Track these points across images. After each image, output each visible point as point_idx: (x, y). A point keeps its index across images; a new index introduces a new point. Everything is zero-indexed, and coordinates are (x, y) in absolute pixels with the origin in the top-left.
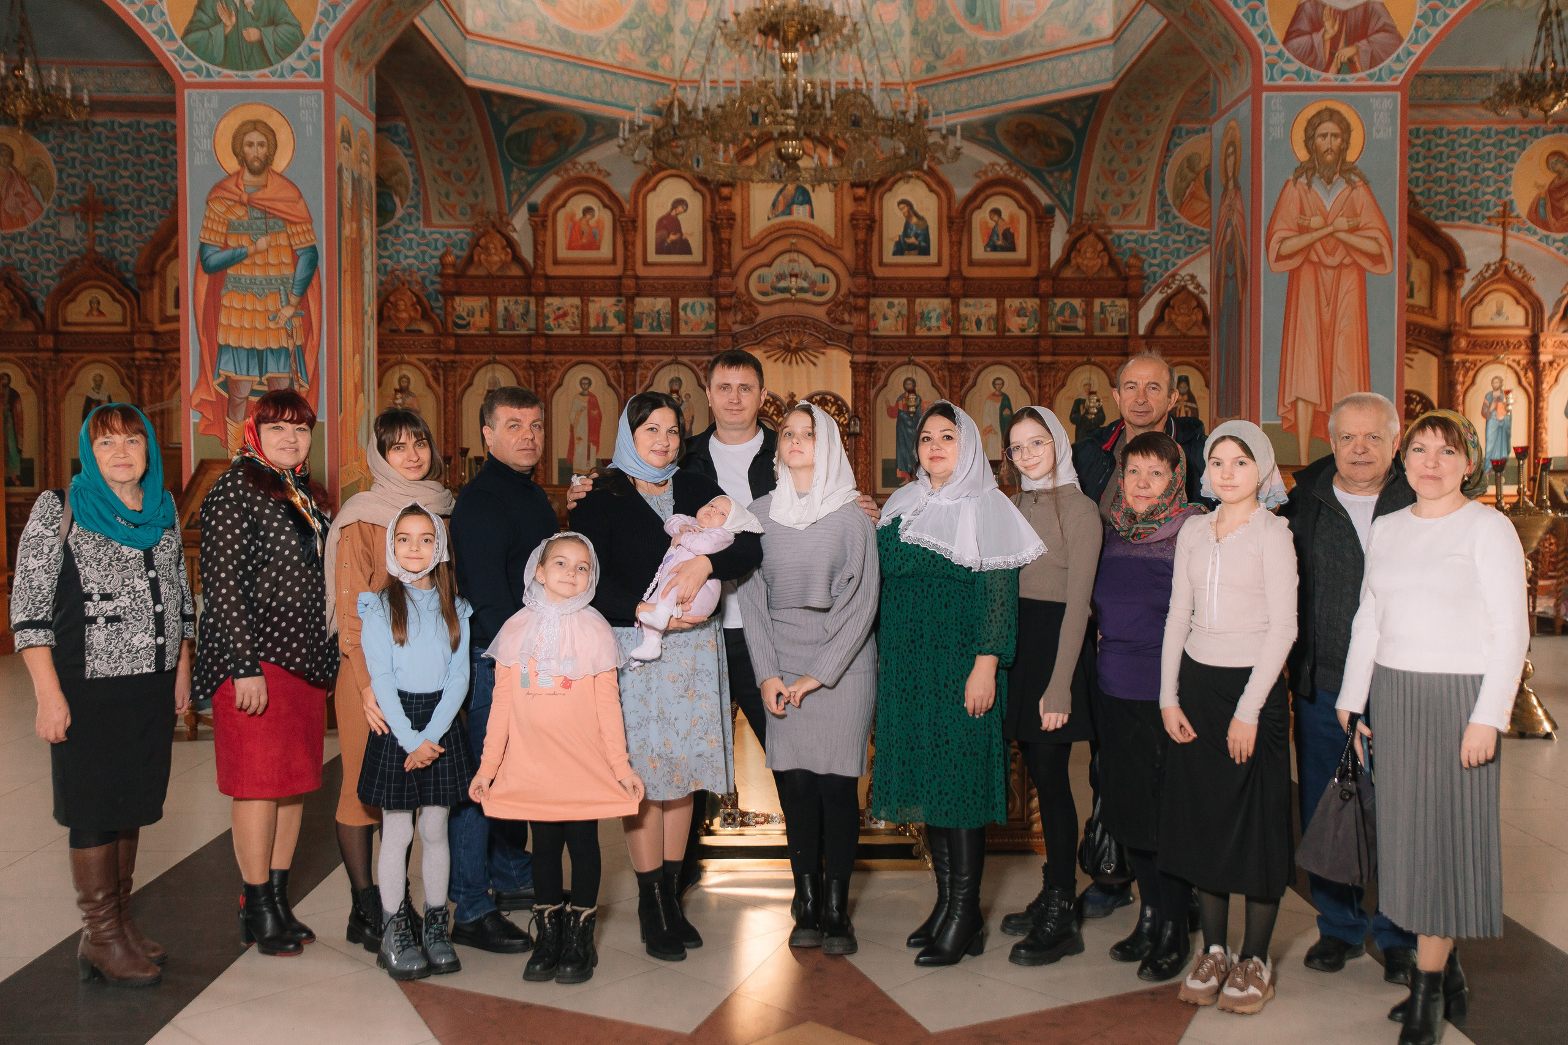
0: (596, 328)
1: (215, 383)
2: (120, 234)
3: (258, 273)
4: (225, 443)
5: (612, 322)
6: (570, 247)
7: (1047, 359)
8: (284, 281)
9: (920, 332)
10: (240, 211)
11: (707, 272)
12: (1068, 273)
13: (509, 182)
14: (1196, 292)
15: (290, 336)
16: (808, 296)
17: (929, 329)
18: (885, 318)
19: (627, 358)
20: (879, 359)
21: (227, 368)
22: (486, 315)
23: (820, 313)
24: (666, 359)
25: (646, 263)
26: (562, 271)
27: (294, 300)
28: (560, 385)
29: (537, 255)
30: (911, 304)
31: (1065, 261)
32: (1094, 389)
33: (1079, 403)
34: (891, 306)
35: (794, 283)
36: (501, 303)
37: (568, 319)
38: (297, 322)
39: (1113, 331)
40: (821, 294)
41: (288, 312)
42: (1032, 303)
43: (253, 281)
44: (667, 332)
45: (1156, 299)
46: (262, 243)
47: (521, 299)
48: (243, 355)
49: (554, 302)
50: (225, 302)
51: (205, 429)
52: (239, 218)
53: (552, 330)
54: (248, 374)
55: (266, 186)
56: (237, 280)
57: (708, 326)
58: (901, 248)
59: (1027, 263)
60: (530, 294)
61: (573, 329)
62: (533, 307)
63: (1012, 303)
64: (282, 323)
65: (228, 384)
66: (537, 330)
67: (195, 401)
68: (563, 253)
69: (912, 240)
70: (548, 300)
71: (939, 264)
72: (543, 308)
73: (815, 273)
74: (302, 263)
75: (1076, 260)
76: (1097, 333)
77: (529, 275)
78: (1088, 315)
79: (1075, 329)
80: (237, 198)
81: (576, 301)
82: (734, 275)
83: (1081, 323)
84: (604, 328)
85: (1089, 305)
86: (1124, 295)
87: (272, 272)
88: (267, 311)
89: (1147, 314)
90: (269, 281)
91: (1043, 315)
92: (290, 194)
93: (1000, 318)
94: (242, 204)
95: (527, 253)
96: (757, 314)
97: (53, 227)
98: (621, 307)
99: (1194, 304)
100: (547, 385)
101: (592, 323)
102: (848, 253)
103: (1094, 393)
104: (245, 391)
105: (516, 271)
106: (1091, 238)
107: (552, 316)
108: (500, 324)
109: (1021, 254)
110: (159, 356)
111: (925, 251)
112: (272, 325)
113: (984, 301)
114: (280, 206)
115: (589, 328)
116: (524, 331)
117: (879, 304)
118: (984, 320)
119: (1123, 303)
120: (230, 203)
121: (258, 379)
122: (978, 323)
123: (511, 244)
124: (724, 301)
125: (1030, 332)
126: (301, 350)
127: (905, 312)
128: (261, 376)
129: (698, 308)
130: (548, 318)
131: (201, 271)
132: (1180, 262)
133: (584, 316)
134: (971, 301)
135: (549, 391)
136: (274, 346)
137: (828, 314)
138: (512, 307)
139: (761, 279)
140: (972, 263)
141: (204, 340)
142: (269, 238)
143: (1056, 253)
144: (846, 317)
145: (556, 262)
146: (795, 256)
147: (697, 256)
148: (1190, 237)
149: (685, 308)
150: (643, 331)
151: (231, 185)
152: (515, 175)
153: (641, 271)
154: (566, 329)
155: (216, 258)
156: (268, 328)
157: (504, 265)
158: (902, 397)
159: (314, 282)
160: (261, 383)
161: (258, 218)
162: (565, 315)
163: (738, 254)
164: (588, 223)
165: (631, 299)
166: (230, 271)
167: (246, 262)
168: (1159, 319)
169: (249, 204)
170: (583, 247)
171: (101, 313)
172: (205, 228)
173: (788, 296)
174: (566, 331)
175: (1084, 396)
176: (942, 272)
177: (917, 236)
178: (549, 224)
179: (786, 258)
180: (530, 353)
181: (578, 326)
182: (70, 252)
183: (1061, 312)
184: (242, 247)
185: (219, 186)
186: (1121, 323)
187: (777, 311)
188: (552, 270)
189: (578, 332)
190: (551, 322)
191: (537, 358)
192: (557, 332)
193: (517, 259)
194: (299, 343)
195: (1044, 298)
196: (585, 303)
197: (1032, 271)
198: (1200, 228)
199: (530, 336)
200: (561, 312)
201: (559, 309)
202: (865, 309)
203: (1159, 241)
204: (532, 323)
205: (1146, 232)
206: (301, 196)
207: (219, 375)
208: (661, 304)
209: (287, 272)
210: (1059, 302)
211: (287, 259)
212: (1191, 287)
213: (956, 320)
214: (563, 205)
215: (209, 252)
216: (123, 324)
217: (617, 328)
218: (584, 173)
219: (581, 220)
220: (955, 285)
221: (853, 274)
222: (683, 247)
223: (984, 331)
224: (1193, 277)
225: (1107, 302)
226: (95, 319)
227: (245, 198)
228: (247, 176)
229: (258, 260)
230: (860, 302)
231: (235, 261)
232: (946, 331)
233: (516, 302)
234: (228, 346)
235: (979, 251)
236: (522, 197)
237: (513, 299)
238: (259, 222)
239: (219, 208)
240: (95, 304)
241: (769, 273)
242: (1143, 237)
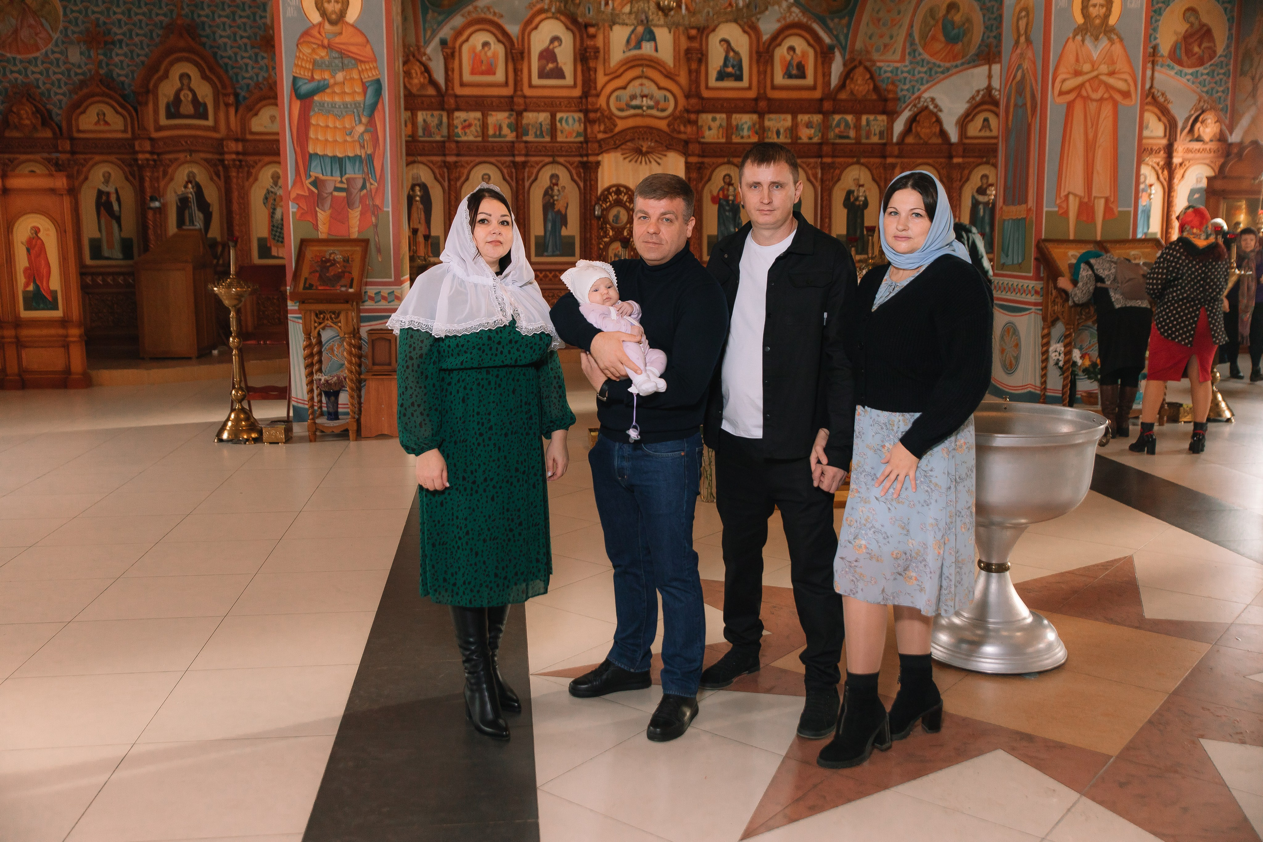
0: (494, 136)
1: (307, 182)
2: (117, 59)
3: (337, 99)
4: (316, 227)
5: (506, 130)
6: (473, 73)
7: (828, 160)
8: (356, 105)
9: (736, 139)
10: (323, 53)
11: (577, 92)
12: (843, 96)
13: (425, 21)
14: (935, 110)
15: (362, 147)
16: (654, 112)
17: (742, 137)
18: (710, 129)
19: (519, 159)
20: (706, 160)
21: (316, 172)
22: (410, 126)
23: (663, 125)
24: (547, 160)
25: (531, 86)
26: (467, 91)
27: (364, 120)
28: (467, 179)
29: (447, 79)
30: (729, 119)
31: (842, 86)
32: (861, 182)
33: (850, 193)
34: (714, 119)
35: (645, 102)
36: (421, 116)
37: (473, 128)
38: (367, 137)
39: (875, 139)
40: (663, 110)
41: (360, 129)
42: (817, 118)
43: (333, 105)
44: (548, 139)
45: (906, 115)
46: (340, 76)
47: (436, 113)
48: (328, 161)
49: (460, 116)
50: (313, 121)
51: (301, 216)
52: (322, 57)
53: (460, 137)
54: (332, 175)
55: (341, 33)
56: (322, 105)
57: (578, 134)
58: (721, 76)
59: (814, 88)
60: (443, 109)
61: (476, 137)
62: (445, 119)
63: (803, 118)
64: (356, 137)
65: (316, 183)
66: (449, 137)
67: (293, 195)
68: (467, 77)
69: (730, 70)
70: (457, 114)
71: (750, 88)
72: (453, 119)
73: (659, 94)
74: (370, 91)
75: (850, 86)
76: (864, 141)
77: (441, 94)
78: (858, 127)
79: (848, 137)
80: (320, 43)
81: (478, 115)
82: (598, 95)
83: (852, 134)
84: (500, 136)
85: (858, 120)
86: (883, 112)
87: (348, 99)
88: (345, 128)
89: (899, 126)
90: (345, 105)
91: (825, 127)
92: (360, 39)
93: (793, 130)
94: (323, 47)
95: (439, 76)
96: (615, 125)
97: (61, 53)
98: (512, 120)
99: (934, 119)
100: (458, 179)
101: (491, 132)
102: (683, 79)
103: (862, 186)
104: (330, 188)
105: (431, 91)
106: (860, 70)
107: (460, 127)
108: (420, 132)
109: (809, 80)
110: (155, 157)
111: (739, 78)
112: (348, 139)
113: (782, 116)
114: (353, 49)
115: (488, 136)
116: (438, 138)
117: (706, 118)
118: (782, 131)
119: (883, 118)
120: (315, 46)
121: (339, 179)
122: (778, 133)
123: (427, 70)
124: (592, 115)
125: (816, 140)
126: (370, 158)
127: (724, 124)
128: (341, 176)
129: (571, 121)
130: (457, 127)
131: (294, 98)
132: (923, 88)
133: (484, 126)
134: (773, 116)
135: (459, 184)
136: (351, 155)
137: (669, 125)
138: (429, 119)
139: (618, 99)
140: (774, 88)
141: (298, 150)
142: (344, 73)
143: (834, 81)
144: (682, 128)
145: (462, 85)
146: (645, 81)
147: (569, 80)
148: (931, 69)
149: (561, 120)
150: (530, 138)
151: (315, 32)
152: (430, 16)
153: (528, 92)
154: (470, 136)
155: (305, 88)
156: (346, 141)
157: (422, 86)
158: (722, 189)
159: (379, 106)
160: (341, 182)
161: (335, 58)
162: (470, 125)
163: (601, 79)
164: (486, 53)
165: (520, 114)
166: (316, 98)
167: (328, 91)
168: (908, 130)
169: (329, 47)
170: (483, 73)
171: (107, 123)
172: (296, 65)
173: (639, 111)
174: (471, 138)
175: (853, 188)
176: (752, 94)
177: (733, 67)
178: (457, 54)
179: (637, 82)
180: (444, 155)
181: (480, 134)
182: (76, 74)
183: (838, 125)
184: (325, 79)
185: (306, 33)
186: (881, 134)
187: (631, 123)
188: (459, 91)
189: (480, 139)
190: (459, 130)
191: (451, 159)
192: (464, 138)
193: (433, 82)
194: (369, 152)
195: (826, 114)
196: (485, 116)
197: (817, 94)
198: (938, 62)
199: (444, 142)
200: (467, 123)
201: (465, 121)
202: (696, 122)
203: (908, 72)
204: (445, 131)
205: (899, 65)
206: (368, 41)
207: (310, 176)
208: (543, 117)
209: (359, 98)
210: (837, 117)
211: (359, 89)
212: (931, 107)
213: (762, 130)
214: (467, 40)
215: (300, 83)
216: (125, 131)
217: (510, 136)
218: (483, 15)
219: (481, 52)
220: (762, 104)
221: (687, 97)
222: (559, 73)
223: (782, 139)
224: (933, 100)
225: (872, 117)
226: (102, 127)
227: (326, 42)
228: (327, 26)
229: (337, 89)
230: (693, 117)
231: (320, 89)
232: (755, 139)
233: (432, 115)
234: (316, 154)
235: (779, 79)
236: (434, 33)
237: (429, 113)
238: (337, 61)
239: (306, 50)
240: (101, 115)
241: (625, 95)
242: (897, 68)
